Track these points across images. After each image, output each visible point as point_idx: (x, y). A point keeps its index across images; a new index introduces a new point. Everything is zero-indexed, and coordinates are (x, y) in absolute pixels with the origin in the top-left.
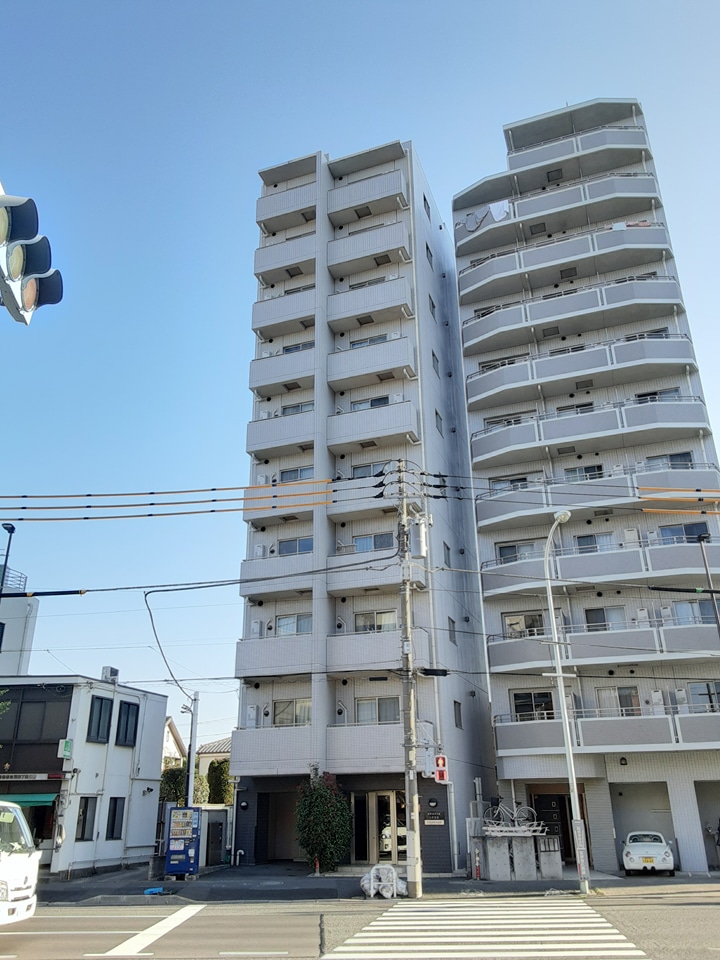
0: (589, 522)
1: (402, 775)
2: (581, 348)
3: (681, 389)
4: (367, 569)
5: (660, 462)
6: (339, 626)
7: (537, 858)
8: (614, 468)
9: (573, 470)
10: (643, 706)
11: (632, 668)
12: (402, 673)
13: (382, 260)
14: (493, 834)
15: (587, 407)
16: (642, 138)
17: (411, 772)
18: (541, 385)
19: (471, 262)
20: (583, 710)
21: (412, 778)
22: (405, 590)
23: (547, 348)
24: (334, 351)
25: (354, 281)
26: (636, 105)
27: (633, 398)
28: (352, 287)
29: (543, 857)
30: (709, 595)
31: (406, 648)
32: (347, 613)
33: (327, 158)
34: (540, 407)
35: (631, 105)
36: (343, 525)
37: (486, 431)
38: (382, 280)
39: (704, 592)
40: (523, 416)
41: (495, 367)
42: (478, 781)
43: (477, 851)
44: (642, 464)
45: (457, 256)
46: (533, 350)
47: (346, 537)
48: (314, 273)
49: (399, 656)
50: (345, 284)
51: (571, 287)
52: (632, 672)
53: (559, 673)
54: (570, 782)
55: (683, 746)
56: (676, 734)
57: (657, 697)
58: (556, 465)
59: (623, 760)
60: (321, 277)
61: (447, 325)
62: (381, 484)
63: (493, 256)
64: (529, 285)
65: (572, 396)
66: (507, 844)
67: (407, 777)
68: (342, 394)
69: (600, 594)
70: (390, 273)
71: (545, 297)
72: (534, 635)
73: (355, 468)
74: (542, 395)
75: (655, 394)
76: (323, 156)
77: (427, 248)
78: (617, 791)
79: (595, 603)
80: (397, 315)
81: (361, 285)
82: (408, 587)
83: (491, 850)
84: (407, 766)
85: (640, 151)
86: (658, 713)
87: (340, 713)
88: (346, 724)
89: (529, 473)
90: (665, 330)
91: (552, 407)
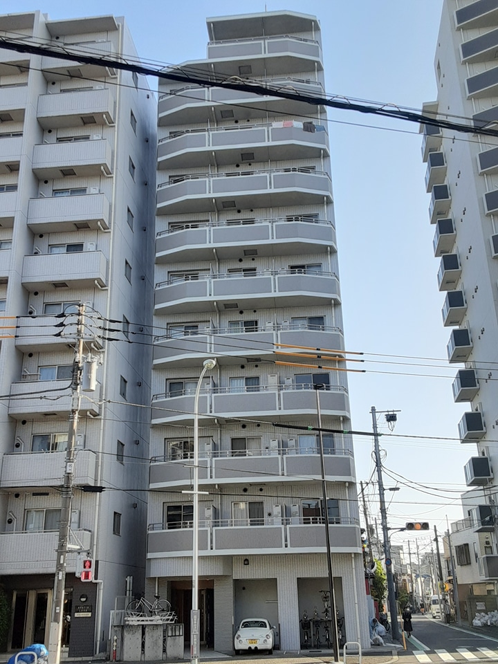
0: (243, 367)
1: (53, 575)
2: (252, 222)
3: (323, 266)
4: (41, 398)
5: (300, 323)
6: (18, 446)
7: (165, 641)
8: (266, 324)
9: (236, 323)
10: (266, 518)
11: (261, 486)
12: (63, 489)
13: (89, 120)
14: (131, 623)
15: (251, 271)
16: (316, 51)
17: (61, 573)
18: (216, 249)
19: (170, 133)
20: (220, 520)
21: (60, 578)
22: (73, 418)
23: (225, 218)
24: (37, 195)
25: (62, 135)
26: (315, 22)
27: (287, 268)
28: (60, 140)
29: (169, 640)
30: (318, 432)
31: (68, 468)
32: (26, 434)
33: (46, 18)
34: (214, 267)
35: (311, 21)
36: (31, 355)
37: (169, 282)
38: (87, 138)
39: (313, 429)
40: (201, 274)
41: (182, 228)
42: (129, 579)
43: (115, 638)
44: (288, 323)
45: (159, 126)
46: (213, 218)
47: (31, 366)
48: (23, 121)
49: (62, 474)
50: (52, 137)
51: (248, 169)
52: (261, 490)
53: (196, 491)
54: (193, 579)
55: (290, 550)
56: (286, 541)
57: (277, 510)
58: (223, 317)
59: (246, 561)
60: (29, 127)
61: (146, 185)
62: (62, 325)
63: (187, 132)
64: (216, 161)
65: (241, 260)
66: (141, 631)
67: (56, 578)
68: (41, 236)
69: (244, 426)
70: (95, 134)
71: (228, 175)
72: (187, 458)
73: (47, 305)
74: (217, 257)
75: (303, 267)
76: (41, 15)
77: (132, 114)
78: (241, 587)
79: (241, 433)
80: (97, 172)
81: (69, 139)
82: (77, 416)
83: (127, 636)
84: (57, 568)
85: (314, 62)
86: (277, 523)
87: (10, 521)
88: (14, 531)
89: (201, 322)
90: (316, 216)
91: (224, 268)
